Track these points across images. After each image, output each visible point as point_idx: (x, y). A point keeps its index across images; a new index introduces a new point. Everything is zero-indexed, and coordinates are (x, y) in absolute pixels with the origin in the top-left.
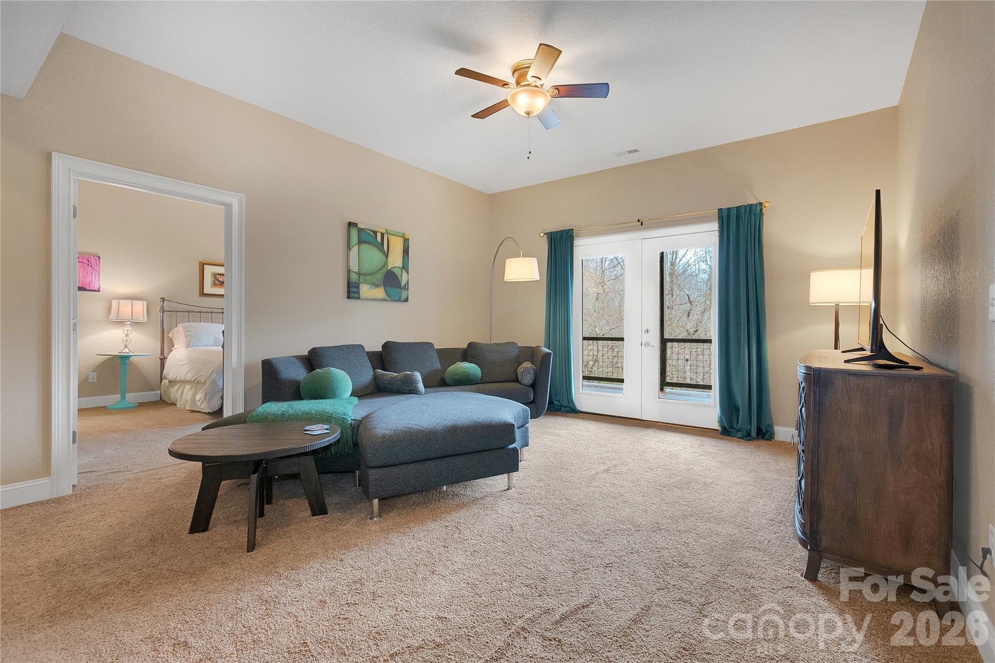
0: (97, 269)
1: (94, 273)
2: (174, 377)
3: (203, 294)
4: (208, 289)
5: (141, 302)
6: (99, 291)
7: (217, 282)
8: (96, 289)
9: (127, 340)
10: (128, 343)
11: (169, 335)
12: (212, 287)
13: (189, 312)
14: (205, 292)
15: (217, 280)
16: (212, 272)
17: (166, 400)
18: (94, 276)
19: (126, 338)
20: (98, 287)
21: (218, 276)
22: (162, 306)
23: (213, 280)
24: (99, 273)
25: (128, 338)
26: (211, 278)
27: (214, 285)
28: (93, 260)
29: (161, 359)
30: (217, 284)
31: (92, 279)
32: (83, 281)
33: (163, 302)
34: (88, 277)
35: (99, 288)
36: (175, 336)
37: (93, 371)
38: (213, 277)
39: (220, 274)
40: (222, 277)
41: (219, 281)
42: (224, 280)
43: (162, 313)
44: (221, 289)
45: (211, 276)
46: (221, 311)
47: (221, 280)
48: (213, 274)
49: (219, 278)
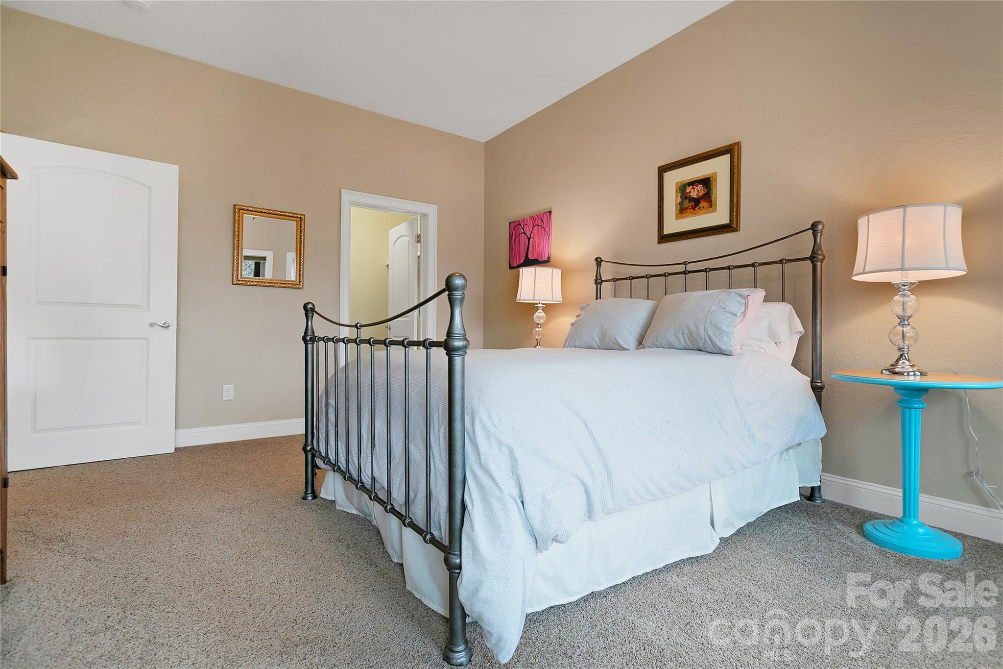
0: (548, 230)
1: (545, 237)
3: (661, 238)
4: (671, 225)
6: (549, 261)
7: (687, 204)
8: (546, 259)
9: (538, 331)
10: (540, 337)
12: (678, 217)
13: (631, 278)
14: (665, 234)
15: (686, 198)
16: (676, 183)
18: (545, 241)
21: (689, 189)
22: (598, 274)
23: (679, 200)
24: (549, 236)
25: (540, 329)
26: (677, 196)
27: (683, 211)
28: (545, 219)
30: (687, 208)
31: (544, 245)
33: (600, 266)
34: (541, 244)
35: (549, 257)
38: (679, 194)
39: (693, 183)
40: (696, 188)
41: (692, 199)
42: (701, 194)
43: (599, 286)
44: (694, 216)
45: (677, 192)
46: (681, 268)
47: (694, 196)
48: (679, 187)
49: (690, 192)
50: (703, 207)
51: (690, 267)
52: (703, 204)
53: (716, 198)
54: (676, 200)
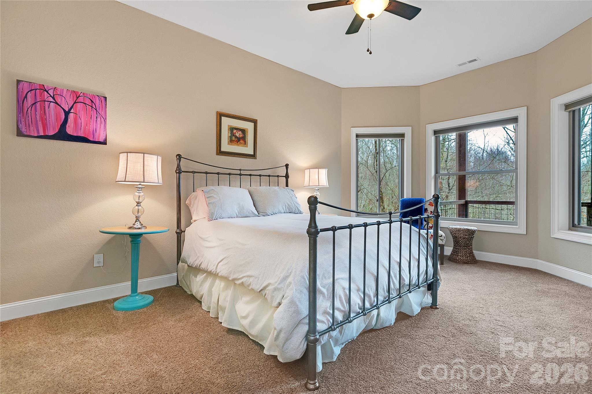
0: (103, 113)
1: (99, 119)
2: (197, 263)
3: (220, 152)
4: (226, 147)
5: (155, 157)
6: (104, 143)
7: (234, 138)
8: (101, 139)
9: (138, 209)
10: (140, 214)
11: (186, 203)
12: (229, 144)
13: (207, 173)
14: (222, 150)
15: (233, 135)
16: (228, 125)
17: (183, 286)
18: (99, 122)
19: (137, 207)
20: (104, 138)
21: (235, 131)
22: (179, 166)
23: (230, 135)
24: (105, 120)
25: (140, 208)
26: (228, 132)
27: (231, 141)
28: (97, 102)
29: (177, 233)
30: (234, 141)
31: (96, 126)
32: (85, 129)
33: (180, 160)
34: (91, 123)
35: (106, 140)
36: (192, 203)
37: (98, 253)
38: (230, 132)
39: (238, 129)
40: (239, 132)
41: (236, 137)
42: (241, 136)
43: (178, 174)
44: (237, 146)
45: (228, 130)
46: (238, 172)
47: (237, 136)
48: (230, 128)
49: (235, 133)
50: (242, 143)
51: (242, 172)
52: (241, 141)
53: (248, 141)
54: (228, 134)
